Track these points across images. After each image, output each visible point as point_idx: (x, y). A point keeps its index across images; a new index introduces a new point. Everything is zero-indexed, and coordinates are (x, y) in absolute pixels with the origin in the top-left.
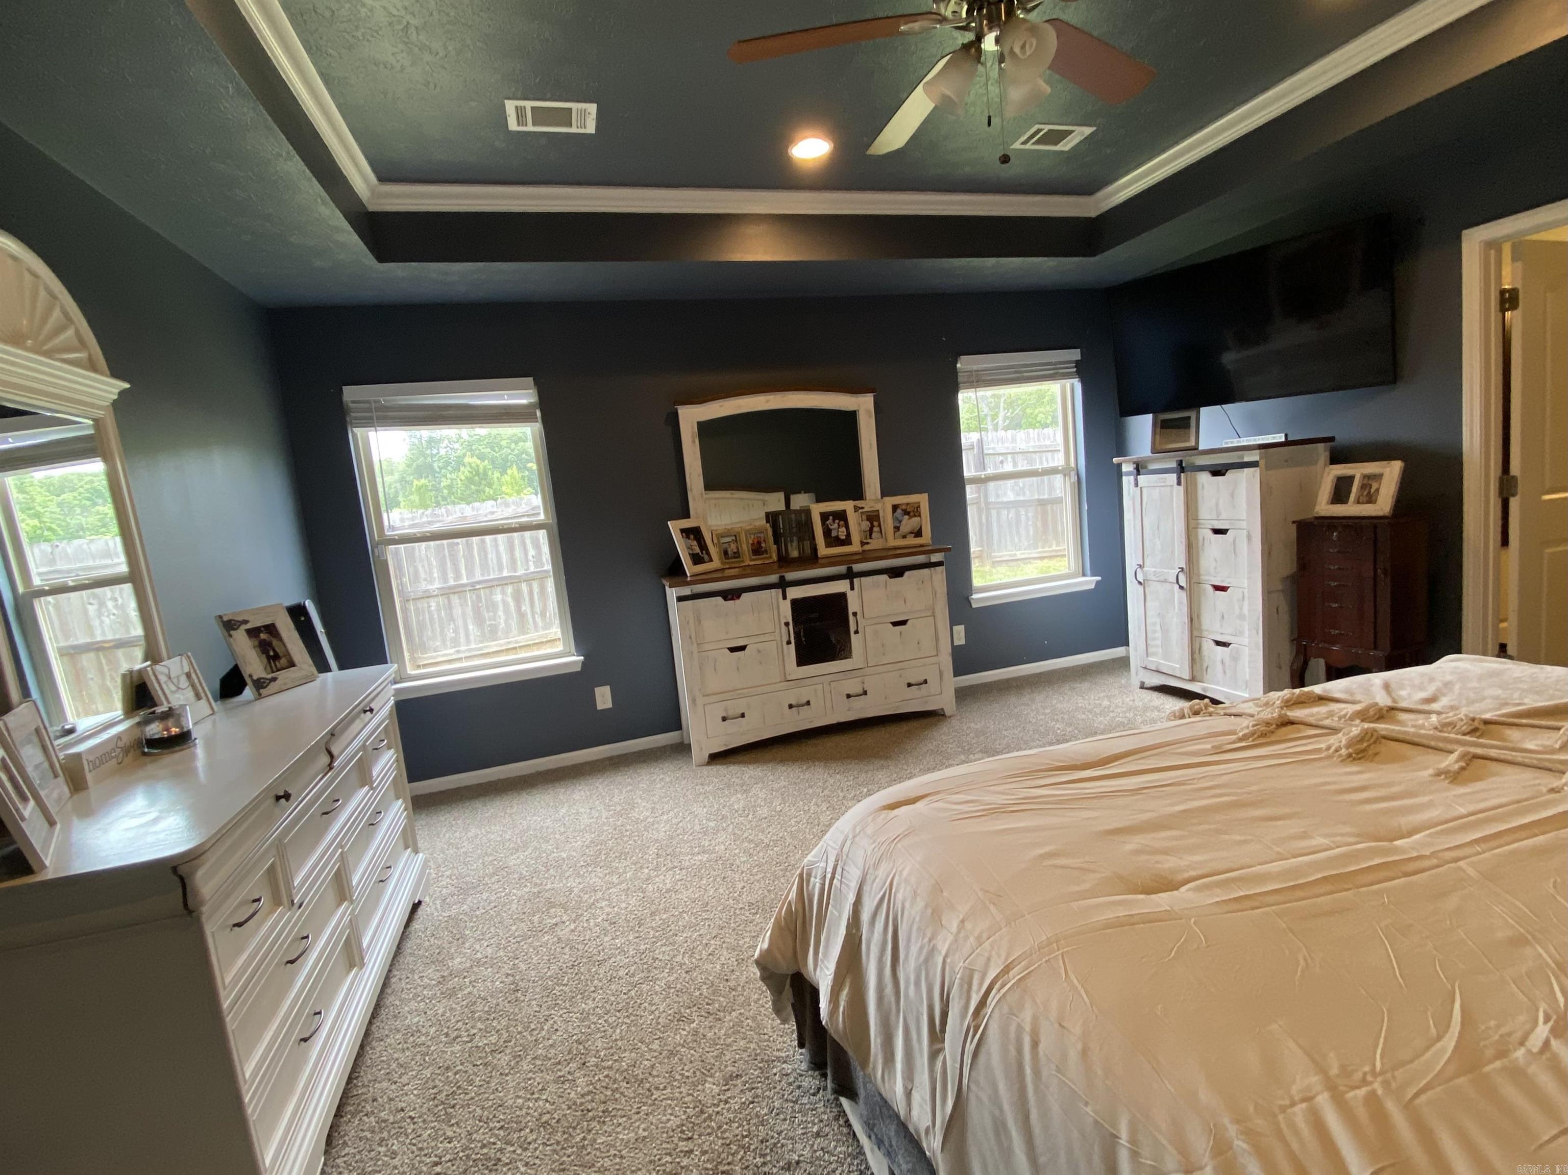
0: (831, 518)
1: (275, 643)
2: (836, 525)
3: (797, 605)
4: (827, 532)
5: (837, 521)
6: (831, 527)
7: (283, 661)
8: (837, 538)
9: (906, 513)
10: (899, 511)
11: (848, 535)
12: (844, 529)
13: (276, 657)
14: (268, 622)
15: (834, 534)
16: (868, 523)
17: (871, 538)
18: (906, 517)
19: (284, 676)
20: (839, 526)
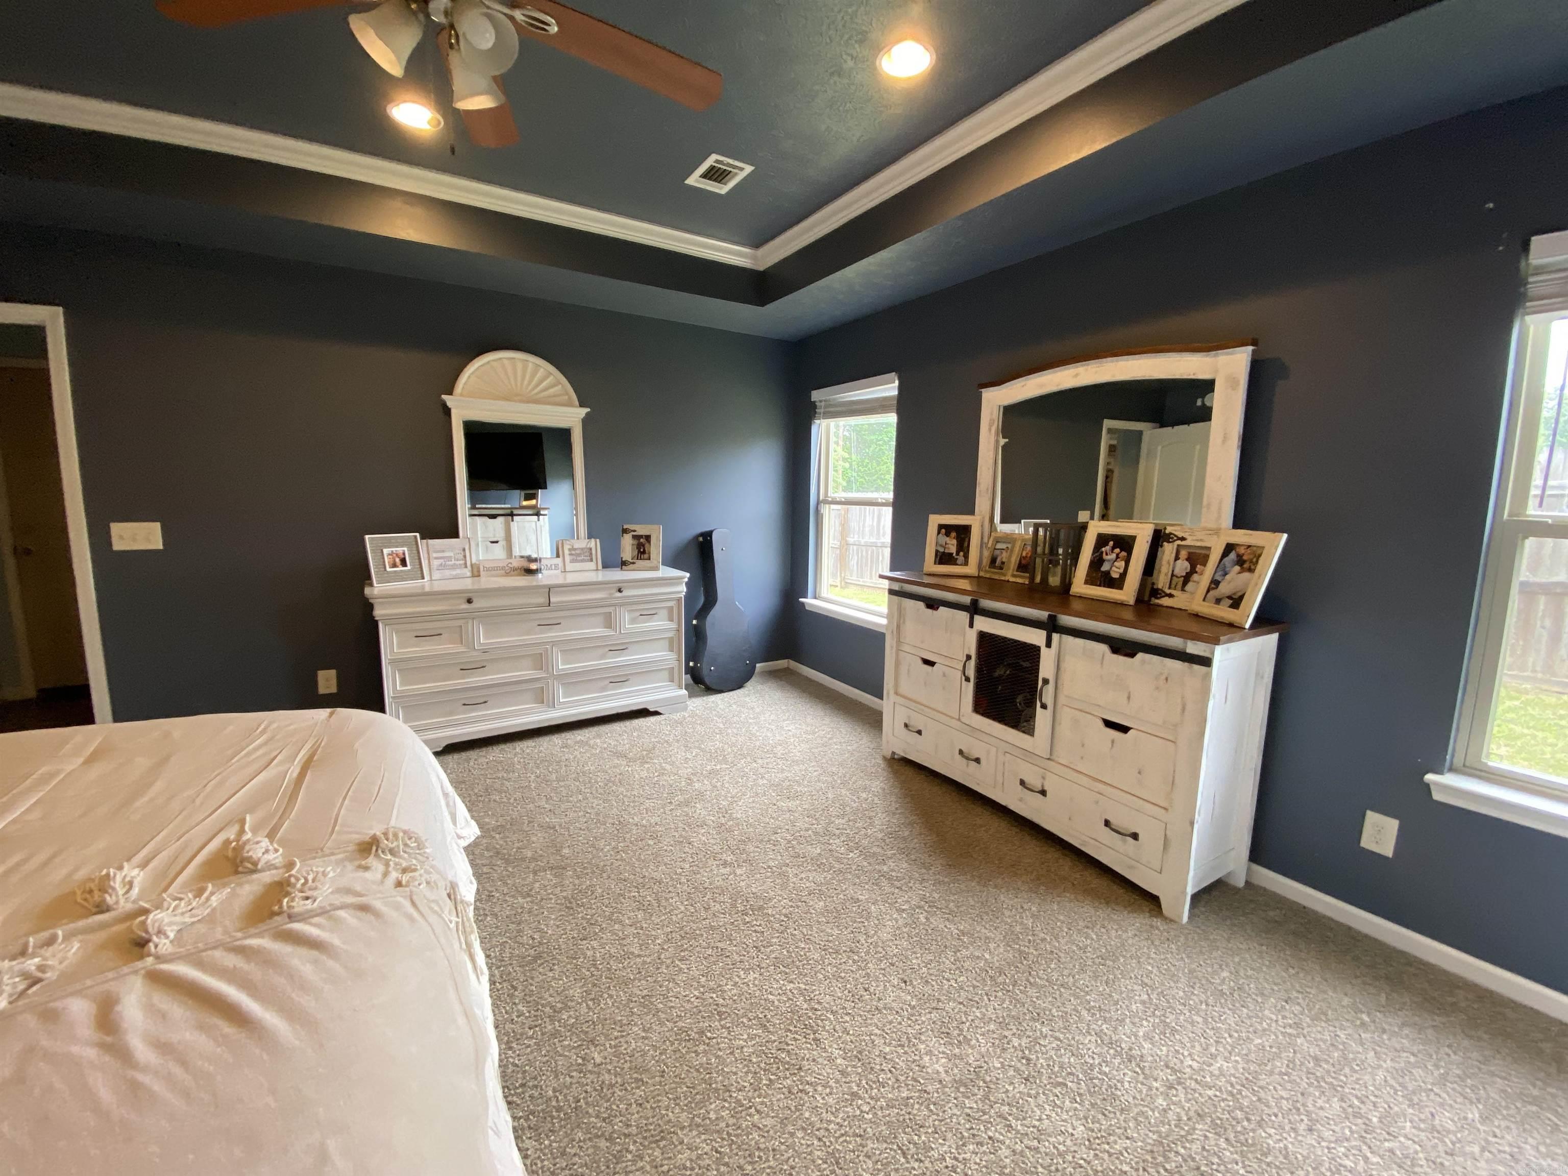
0: (1111, 543)
1: (647, 545)
2: (1114, 556)
3: (984, 639)
4: (1097, 562)
5: (1117, 550)
6: (1105, 557)
7: (646, 556)
8: (1108, 573)
9: (1240, 561)
10: (1233, 556)
11: (1124, 575)
12: (1122, 564)
13: (644, 552)
14: (648, 534)
15: (1105, 567)
16: (1187, 565)
17: (1183, 590)
18: (1237, 568)
19: (640, 563)
20: (1118, 557)
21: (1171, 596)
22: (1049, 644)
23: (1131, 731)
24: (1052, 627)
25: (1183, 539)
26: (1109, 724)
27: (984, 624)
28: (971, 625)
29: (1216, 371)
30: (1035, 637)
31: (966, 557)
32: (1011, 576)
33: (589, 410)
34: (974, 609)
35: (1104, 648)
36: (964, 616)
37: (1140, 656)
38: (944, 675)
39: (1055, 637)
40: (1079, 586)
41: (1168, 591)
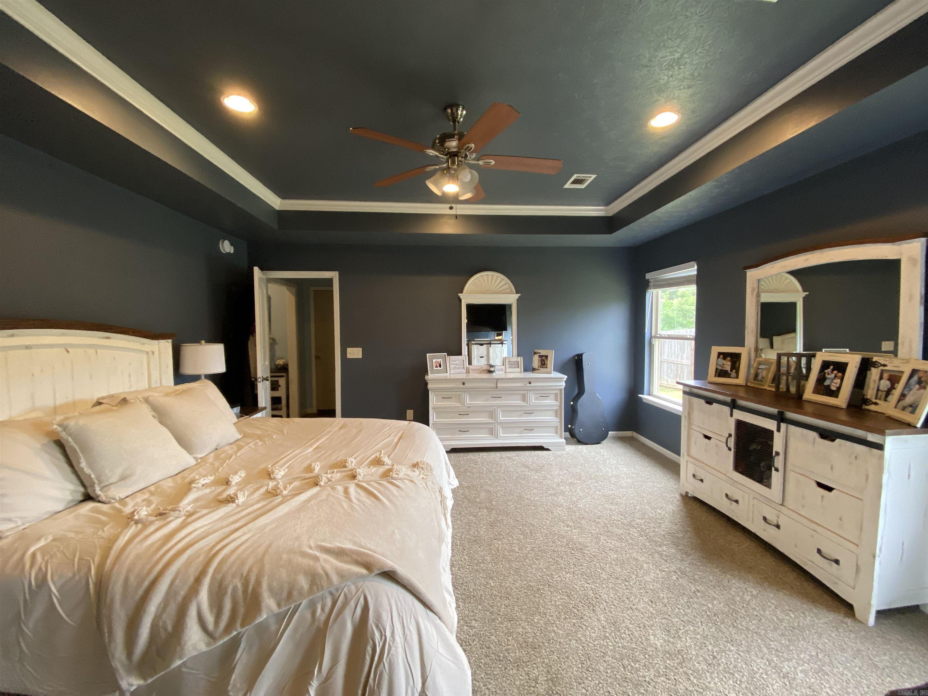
0: (832, 367)
1: (546, 360)
2: (833, 376)
3: (740, 424)
4: (821, 379)
5: (835, 372)
6: (827, 376)
7: (545, 366)
8: (829, 386)
9: (920, 382)
10: (915, 378)
11: (839, 389)
12: (838, 381)
13: (544, 364)
14: (546, 354)
15: (827, 383)
16: (888, 383)
17: (885, 400)
18: (917, 386)
19: (542, 369)
20: (836, 376)
21: (876, 404)
22: (779, 430)
23: (834, 491)
24: (781, 418)
25: (885, 365)
26: (820, 485)
27: (739, 415)
28: (731, 415)
29: (901, 254)
30: (770, 424)
31: (737, 373)
32: (768, 387)
33: (520, 295)
34: (733, 405)
35: (814, 435)
36: (727, 409)
37: (838, 441)
38: (717, 446)
39: (783, 426)
40: (809, 394)
41: (874, 401)
